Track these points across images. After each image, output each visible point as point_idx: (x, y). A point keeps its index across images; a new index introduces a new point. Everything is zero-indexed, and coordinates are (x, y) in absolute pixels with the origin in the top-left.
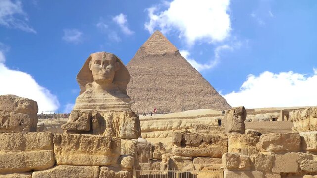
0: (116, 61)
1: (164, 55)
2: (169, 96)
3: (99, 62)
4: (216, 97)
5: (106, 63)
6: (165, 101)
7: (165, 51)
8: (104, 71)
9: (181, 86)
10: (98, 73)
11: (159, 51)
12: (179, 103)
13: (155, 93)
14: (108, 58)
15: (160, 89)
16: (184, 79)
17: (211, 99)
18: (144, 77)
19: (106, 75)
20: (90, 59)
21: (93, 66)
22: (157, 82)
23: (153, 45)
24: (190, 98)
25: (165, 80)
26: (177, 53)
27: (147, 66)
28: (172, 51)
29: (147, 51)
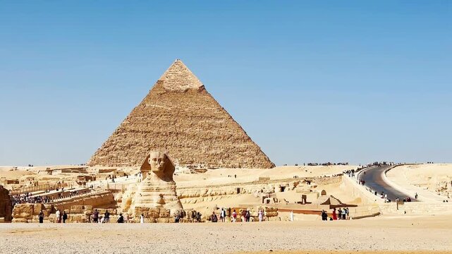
0: (166, 158)
1: (186, 91)
2: (191, 142)
3: (155, 160)
4: (248, 144)
5: (160, 160)
6: (186, 149)
7: (188, 87)
8: (159, 166)
9: (207, 129)
10: (155, 167)
11: (180, 87)
12: (204, 151)
13: (175, 138)
14: (162, 157)
15: (180, 133)
16: (210, 121)
17: (242, 145)
18: (161, 119)
19: (160, 168)
20: (149, 156)
21: (151, 162)
22: (177, 125)
23: (172, 78)
24: (217, 144)
25: (188, 122)
26: (202, 89)
27: (165, 105)
28: (196, 86)
29: (165, 85)
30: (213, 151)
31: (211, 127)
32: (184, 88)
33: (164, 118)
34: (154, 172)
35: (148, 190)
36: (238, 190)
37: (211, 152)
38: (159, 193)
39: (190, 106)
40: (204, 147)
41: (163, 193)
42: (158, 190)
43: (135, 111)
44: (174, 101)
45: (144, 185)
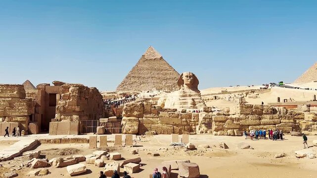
0: (194, 76)
3: (187, 76)
5: (190, 77)
8: (190, 80)
9: (164, 75)
10: (187, 81)
11: (152, 57)
13: (151, 79)
15: (153, 77)
16: (166, 72)
20: (182, 75)
21: (184, 78)
22: (152, 74)
23: (149, 54)
24: (169, 81)
25: (156, 72)
26: (161, 58)
27: (146, 66)
28: (159, 57)
29: (146, 57)
30: (168, 85)
31: (166, 74)
32: (154, 58)
33: (146, 71)
34: (186, 84)
35: (183, 96)
36: (215, 97)
37: (167, 85)
38: (191, 98)
39: (157, 65)
40: (164, 83)
41: (194, 98)
42: (190, 96)
43: (134, 68)
44: (149, 64)
45: (181, 93)
